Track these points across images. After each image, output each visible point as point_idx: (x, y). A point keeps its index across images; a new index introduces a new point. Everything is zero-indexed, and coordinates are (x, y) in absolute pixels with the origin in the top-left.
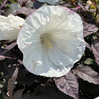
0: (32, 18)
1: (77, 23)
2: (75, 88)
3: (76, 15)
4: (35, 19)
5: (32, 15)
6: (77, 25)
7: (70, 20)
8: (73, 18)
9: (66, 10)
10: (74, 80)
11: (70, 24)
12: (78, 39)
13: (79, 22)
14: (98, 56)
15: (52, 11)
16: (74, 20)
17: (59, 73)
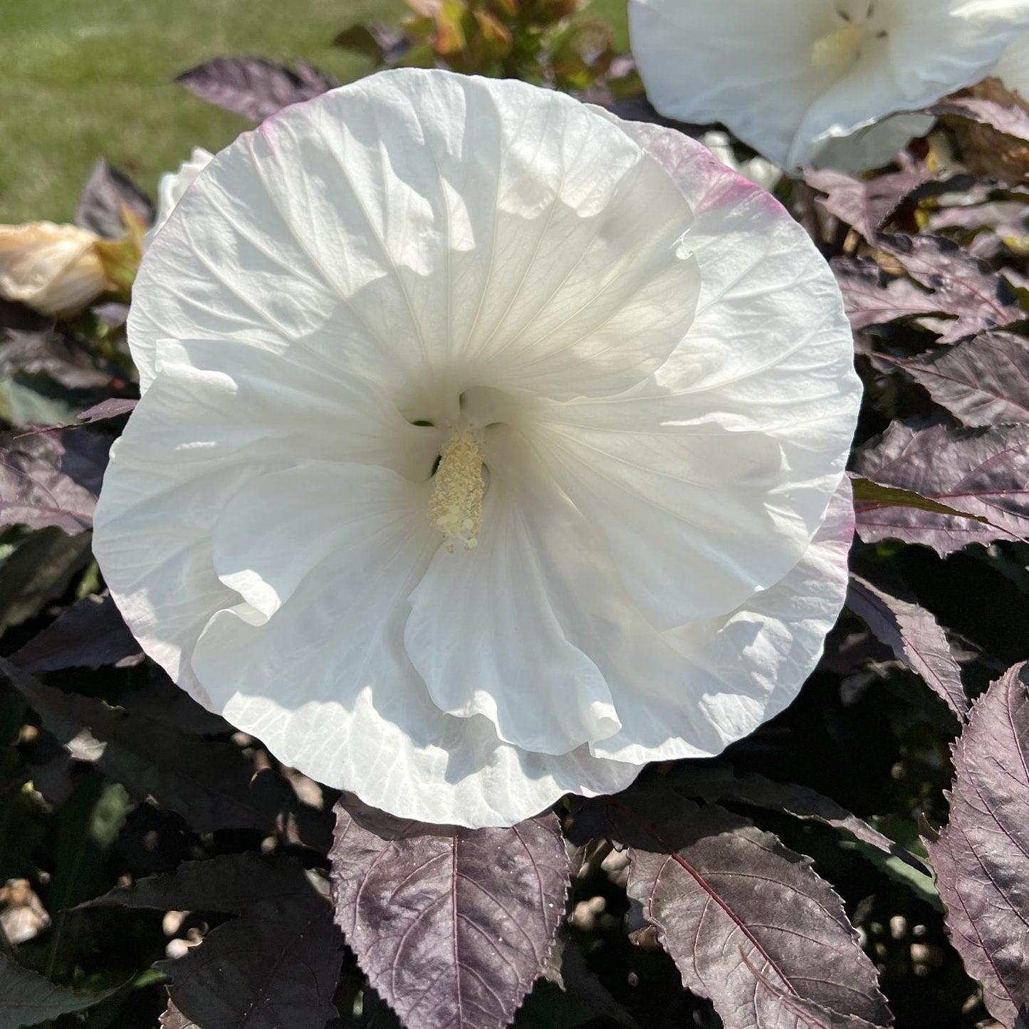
0: (283, 149)
1: (795, 333)
2: (494, 980)
3: (785, 241)
4: (310, 173)
5: (281, 126)
6: (785, 361)
7: (717, 291)
8: (752, 273)
9: (683, 161)
10: (527, 904)
11: (716, 335)
12: (778, 520)
13: (810, 334)
14: (1007, 809)
15: (515, 139)
16: (759, 296)
17: (424, 787)
